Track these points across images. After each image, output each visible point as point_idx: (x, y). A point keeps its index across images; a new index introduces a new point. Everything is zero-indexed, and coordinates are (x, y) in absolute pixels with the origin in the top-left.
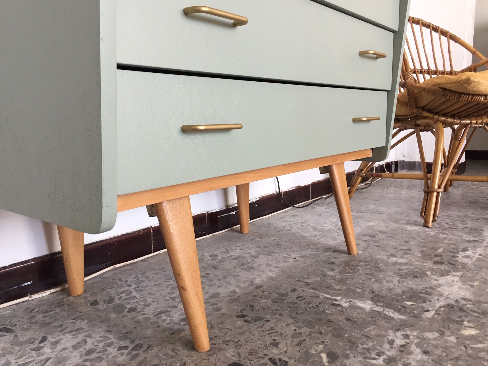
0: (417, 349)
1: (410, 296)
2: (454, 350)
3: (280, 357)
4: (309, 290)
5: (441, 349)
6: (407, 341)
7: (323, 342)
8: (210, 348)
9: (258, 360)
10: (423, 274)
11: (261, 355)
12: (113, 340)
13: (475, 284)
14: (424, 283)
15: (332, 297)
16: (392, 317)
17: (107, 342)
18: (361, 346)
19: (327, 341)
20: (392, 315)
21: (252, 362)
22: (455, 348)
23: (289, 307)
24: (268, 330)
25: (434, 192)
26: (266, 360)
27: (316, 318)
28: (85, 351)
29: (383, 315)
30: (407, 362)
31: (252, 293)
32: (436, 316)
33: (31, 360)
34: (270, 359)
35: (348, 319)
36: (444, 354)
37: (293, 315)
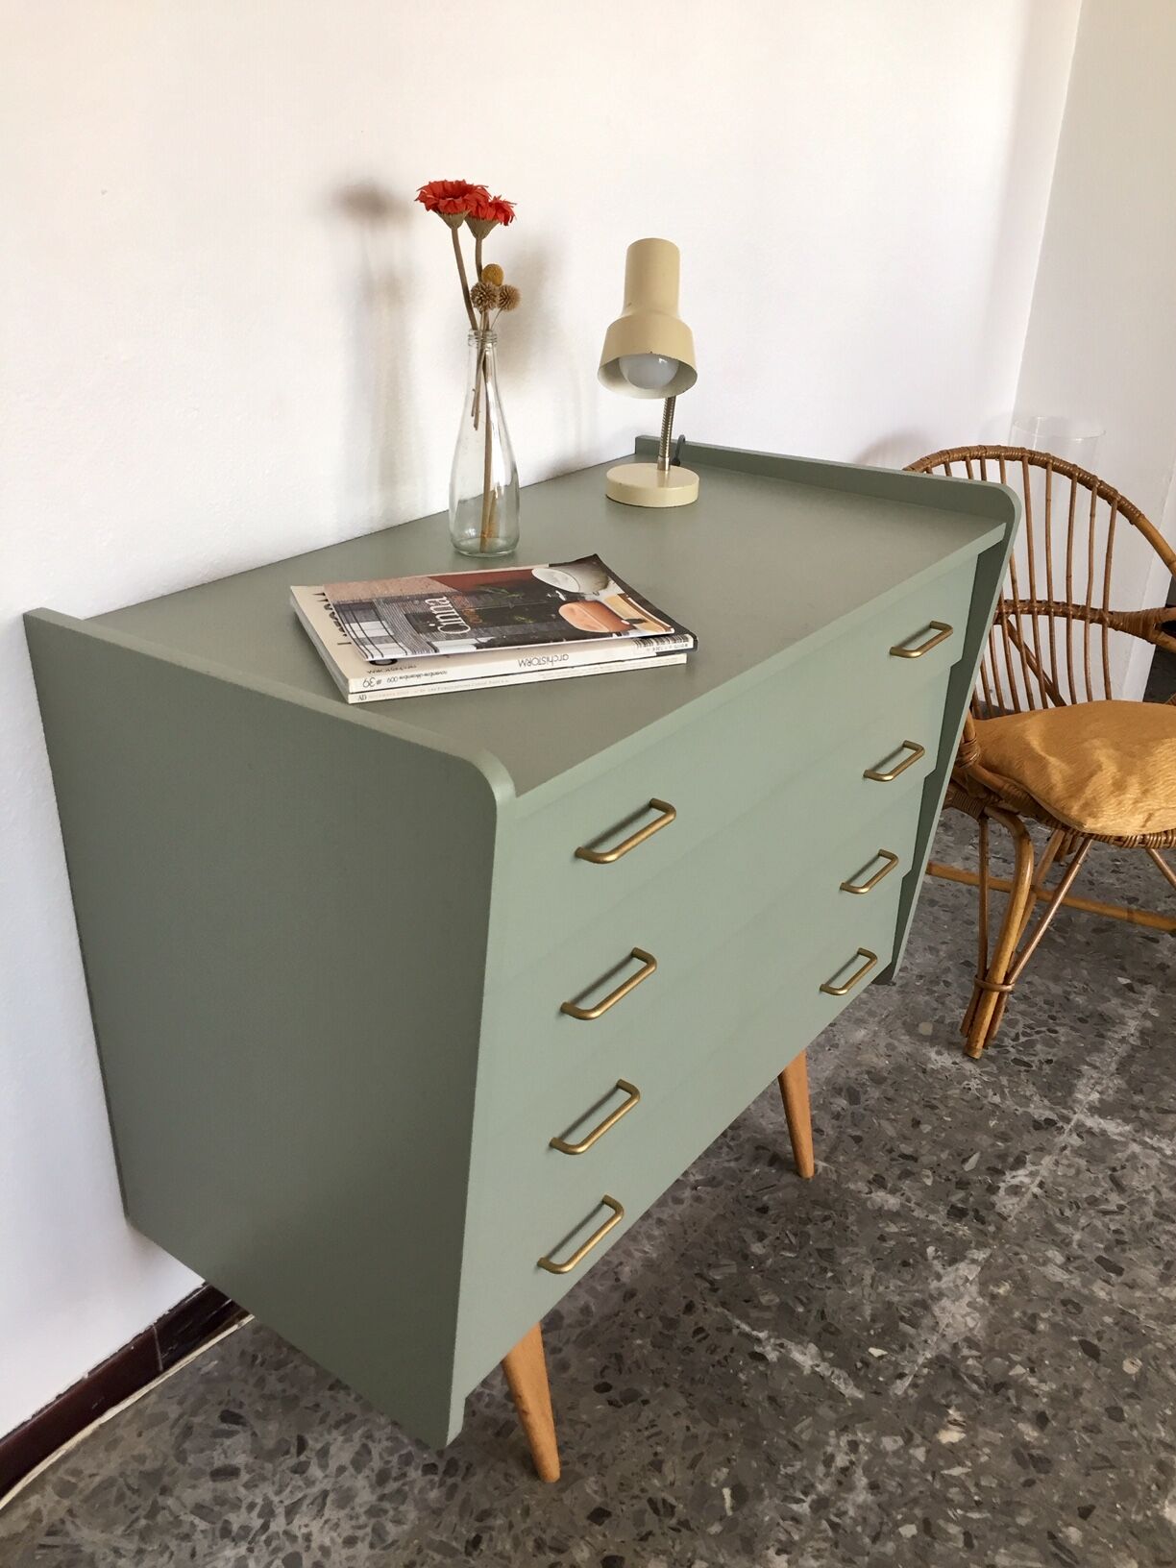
0: (863, 1478)
1: (882, 1328)
2: (915, 1481)
3: (664, 1495)
4: (716, 1306)
5: (897, 1479)
6: (853, 1457)
7: (729, 1460)
8: (561, 1472)
9: (634, 1501)
10: (921, 1255)
11: (636, 1491)
12: (410, 1448)
13: (1001, 1291)
14: (915, 1288)
15: (754, 1330)
16: (841, 1393)
17: (402, 1453)
18: (783, 1471)
19: (734, 1457)
20: (842, 1387)
21: (624, 1507)
22: (916, 1477)
23: (681, 1362)
24: (647, 1428)
25: (994, 991)
26: (644, 1504)
27: (723, 1396)
28: (374, 1474)
29: (828, 1388)
30: (842, 1509)
31: (617, 1315)
32: (911, 1392)
33: (300, 1495)
34: (651, 1501)
35: (772, 1399)
36: (899, 1491)
37: (687, 1386)
